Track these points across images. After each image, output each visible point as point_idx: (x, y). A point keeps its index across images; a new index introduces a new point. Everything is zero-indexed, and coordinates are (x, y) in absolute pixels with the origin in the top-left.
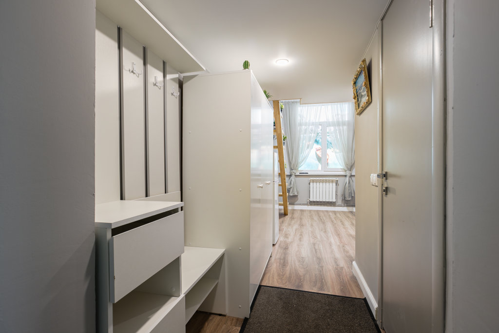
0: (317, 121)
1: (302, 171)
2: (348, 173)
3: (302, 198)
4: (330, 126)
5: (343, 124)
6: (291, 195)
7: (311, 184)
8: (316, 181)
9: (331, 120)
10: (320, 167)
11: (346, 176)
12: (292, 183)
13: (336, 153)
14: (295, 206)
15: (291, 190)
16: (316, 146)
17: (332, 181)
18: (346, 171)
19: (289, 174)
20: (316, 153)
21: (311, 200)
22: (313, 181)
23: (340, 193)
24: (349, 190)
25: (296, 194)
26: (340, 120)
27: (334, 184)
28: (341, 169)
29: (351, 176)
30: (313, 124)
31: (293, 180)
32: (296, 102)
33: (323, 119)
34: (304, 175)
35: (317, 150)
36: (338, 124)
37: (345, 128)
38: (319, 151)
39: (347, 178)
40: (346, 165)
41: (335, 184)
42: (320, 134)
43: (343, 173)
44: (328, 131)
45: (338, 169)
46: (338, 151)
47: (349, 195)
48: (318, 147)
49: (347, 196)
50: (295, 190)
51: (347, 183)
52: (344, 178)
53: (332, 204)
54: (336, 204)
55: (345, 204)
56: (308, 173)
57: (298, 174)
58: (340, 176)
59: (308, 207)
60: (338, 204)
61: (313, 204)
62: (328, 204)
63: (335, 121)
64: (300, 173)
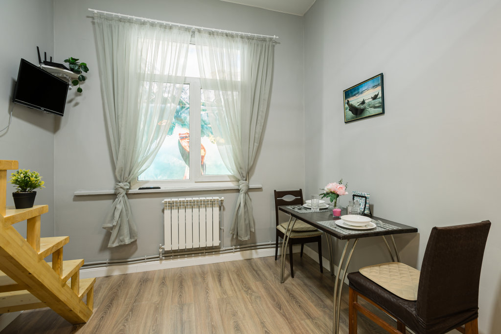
0: (179, 74)
1: (147, 182)
2: (243, 186)
3: (146, 245)
5: (233, 86)
6: (116, 244)
7: (167, 212)
8: (178, 206)
9: (208, 76)
10: (187, 175)
11: (238, 191)
12: (117, 215)
13: (219, 144)
14: (130, 266)
15: (114, 233)
16: (179, 130)
17: (212, 203)
18: (238, 181)
19: (112, 191)
20: (180, 145)
21: (167, 247)
22: (171, 206)
23: (227, 227)
24: (245, 220)
25: (127, 241)
26: (228, 78)
27: (216, 209)
28: (229, 176)
29: (249, 190)
30: (170, 80)
31: (120, 207)
32: (130, 21)
33: (192, 72)
34: (152, 192)
35: (182, 138)
36: (224, 86)
37: (236, 96)
38: (187, 140)
39: (242, 196)
40: (240, 168)
41: (218, 208)
42: (188, 106)
43: (232, 185)
44: (203, 100)
46: (222, 141)
47: (246, 231)
48: (185, 131)
49: (242, 232)
50: (126, 230)
51: (242, 205)
52: (235, 194)
53: (213, 251)
54: (221, 249)
55: (238, 247)
56: (160, 188)
57: (134, 190)
58: (227, 191)
59: (161, 263)
60: (224, 249)
61: (173, 254)
62: (204, 251)
63: (218, 78)
64: (140, 189)
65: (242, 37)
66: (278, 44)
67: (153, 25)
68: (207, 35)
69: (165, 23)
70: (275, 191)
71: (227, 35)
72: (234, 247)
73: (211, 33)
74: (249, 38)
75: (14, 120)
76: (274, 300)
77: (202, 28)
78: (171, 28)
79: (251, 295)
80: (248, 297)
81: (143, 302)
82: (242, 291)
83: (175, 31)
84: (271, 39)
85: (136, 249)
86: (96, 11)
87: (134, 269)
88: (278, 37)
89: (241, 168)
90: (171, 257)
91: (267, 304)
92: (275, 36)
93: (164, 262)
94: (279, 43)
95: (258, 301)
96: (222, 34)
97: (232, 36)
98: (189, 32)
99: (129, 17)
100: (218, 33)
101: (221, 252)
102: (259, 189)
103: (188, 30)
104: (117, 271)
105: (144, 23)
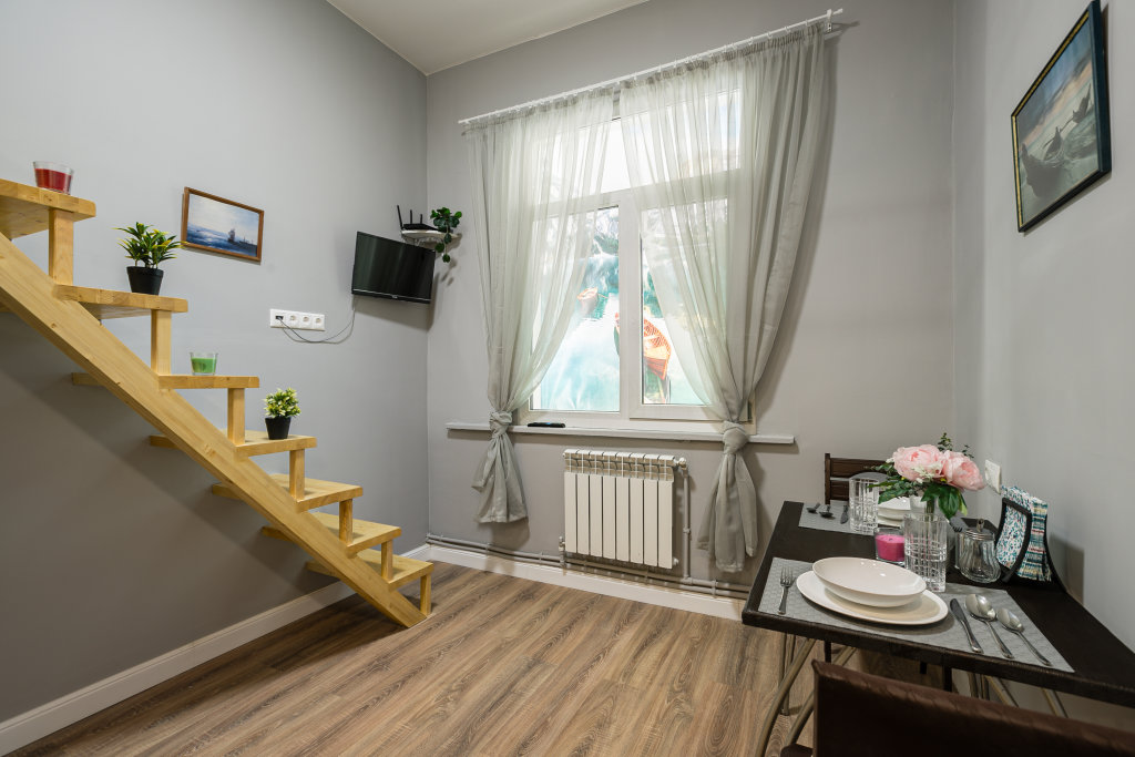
3: (541, 531)
4: (647, 208)
5: (707, 189)
6: (486, 519)
7: (570, 476)
8: (589, 465)
9: (647, 180)
11: (719, 445)
12: (486, 468)
14: (517, 564)
17: (657, 469)
18: (721, 420)
19: (486, 426)
21: (570, 546)
22: (576, 464)
23: (699, 527)
24: (730, 521)
25: (500, 516)
26: (691, 172)
27: (667, 485)
28: (703, 408)
32: (512, 117)
33: (616, 180)
34: (551, 433)
36: (680, 194)
37: (720, 208)
39: (725, 457)
41: (670, 485)
43: (709, 431)
45: (689, 408)
47: (733, 548)
51: (723, 482)
53: (666, 578)
54: (683, 580)
55: (726, 585)
56: (562, 426)
57: (522, 428)
58: (700, 444)
59: (565, 574)
60: (690, 580)
61: (585, 563)
62: (646, 574)
63: (667, 179)
64: (530, 425)
65: (729, 57)
66: (850, 29)
67: (545, 109)
68: (646, 87)
69: (564, 95)
70: (827, 455)
71: (690, 68)
72: (713, 583)
73: (651, 80)
74: (747, 52)
75: (360, 317)
76: (716, 743)
77: (634, 75)
78: (574, 101)
79: (678, 703)
80: (666, 705)
81: (492, 631)
82: (666, 688)
83: (583, 104)
84: (817, 28)
85: (528, 537)
86: (467, 121)
87: (525, 571)
88: (840, 11)
89: (723, 390)
90: (583, 568)
91: (689, 741)
92: (829, 12)
93: (569, 573)
94: (856, 24)
95: (678, 724)
96: (678, 71)
97: (704, 65)
98: (609, 94)
99: (510, 109)
100: (667, 74)
101: (682, 586)
102: (790, 447)
103: (603, 92)
104: (500, 568)
105: (529, 113)
